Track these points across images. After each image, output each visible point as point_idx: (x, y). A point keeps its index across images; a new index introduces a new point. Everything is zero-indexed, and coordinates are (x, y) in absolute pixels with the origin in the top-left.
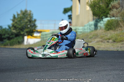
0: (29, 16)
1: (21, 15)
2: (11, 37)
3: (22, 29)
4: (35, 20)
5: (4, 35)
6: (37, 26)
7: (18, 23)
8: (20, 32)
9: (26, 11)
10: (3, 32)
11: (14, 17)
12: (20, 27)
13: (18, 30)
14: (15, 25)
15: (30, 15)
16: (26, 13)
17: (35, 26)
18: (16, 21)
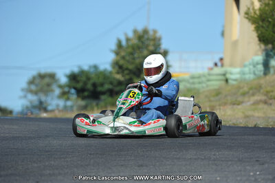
0: (152, 43)
1: (135, 41)
2: (117, 89)
4: (166, 53)
5: (102, 85)
6: (170, 66)
7: (127, 58)
8: (131, 79)
9: (146, 31)
10: (99, 78)
11: (119, 45)
12: (131, 67)
13: (128, 74)
14: (121, 62)
16: (146, 37)
18: (123, 54)
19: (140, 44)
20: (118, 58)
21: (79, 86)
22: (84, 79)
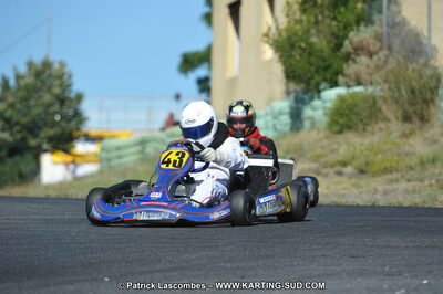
0: (57, 82)
3: (33, 129)
4: (79, 97)
6: (86, 119)
8: (24, 139)
12: (24, 121)
15: (63, 79)
16: (48, 72)
17: (78, 117)
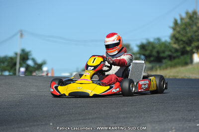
1: (187, 20)
2: (175, 55)
5: (164, 52)
7: (182, 32)
9: (195, 13)
10: (161, 47)
11: (176, 23)
13: (182, 44)
14: (177, 35)
18: (178, 29)
19: (191, 22)
20: (175, 32)
21: (147, 53)
22: (150, 48)
